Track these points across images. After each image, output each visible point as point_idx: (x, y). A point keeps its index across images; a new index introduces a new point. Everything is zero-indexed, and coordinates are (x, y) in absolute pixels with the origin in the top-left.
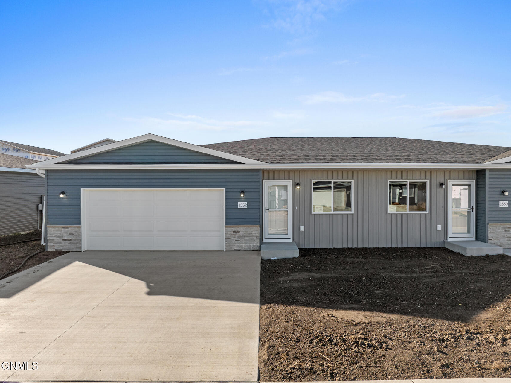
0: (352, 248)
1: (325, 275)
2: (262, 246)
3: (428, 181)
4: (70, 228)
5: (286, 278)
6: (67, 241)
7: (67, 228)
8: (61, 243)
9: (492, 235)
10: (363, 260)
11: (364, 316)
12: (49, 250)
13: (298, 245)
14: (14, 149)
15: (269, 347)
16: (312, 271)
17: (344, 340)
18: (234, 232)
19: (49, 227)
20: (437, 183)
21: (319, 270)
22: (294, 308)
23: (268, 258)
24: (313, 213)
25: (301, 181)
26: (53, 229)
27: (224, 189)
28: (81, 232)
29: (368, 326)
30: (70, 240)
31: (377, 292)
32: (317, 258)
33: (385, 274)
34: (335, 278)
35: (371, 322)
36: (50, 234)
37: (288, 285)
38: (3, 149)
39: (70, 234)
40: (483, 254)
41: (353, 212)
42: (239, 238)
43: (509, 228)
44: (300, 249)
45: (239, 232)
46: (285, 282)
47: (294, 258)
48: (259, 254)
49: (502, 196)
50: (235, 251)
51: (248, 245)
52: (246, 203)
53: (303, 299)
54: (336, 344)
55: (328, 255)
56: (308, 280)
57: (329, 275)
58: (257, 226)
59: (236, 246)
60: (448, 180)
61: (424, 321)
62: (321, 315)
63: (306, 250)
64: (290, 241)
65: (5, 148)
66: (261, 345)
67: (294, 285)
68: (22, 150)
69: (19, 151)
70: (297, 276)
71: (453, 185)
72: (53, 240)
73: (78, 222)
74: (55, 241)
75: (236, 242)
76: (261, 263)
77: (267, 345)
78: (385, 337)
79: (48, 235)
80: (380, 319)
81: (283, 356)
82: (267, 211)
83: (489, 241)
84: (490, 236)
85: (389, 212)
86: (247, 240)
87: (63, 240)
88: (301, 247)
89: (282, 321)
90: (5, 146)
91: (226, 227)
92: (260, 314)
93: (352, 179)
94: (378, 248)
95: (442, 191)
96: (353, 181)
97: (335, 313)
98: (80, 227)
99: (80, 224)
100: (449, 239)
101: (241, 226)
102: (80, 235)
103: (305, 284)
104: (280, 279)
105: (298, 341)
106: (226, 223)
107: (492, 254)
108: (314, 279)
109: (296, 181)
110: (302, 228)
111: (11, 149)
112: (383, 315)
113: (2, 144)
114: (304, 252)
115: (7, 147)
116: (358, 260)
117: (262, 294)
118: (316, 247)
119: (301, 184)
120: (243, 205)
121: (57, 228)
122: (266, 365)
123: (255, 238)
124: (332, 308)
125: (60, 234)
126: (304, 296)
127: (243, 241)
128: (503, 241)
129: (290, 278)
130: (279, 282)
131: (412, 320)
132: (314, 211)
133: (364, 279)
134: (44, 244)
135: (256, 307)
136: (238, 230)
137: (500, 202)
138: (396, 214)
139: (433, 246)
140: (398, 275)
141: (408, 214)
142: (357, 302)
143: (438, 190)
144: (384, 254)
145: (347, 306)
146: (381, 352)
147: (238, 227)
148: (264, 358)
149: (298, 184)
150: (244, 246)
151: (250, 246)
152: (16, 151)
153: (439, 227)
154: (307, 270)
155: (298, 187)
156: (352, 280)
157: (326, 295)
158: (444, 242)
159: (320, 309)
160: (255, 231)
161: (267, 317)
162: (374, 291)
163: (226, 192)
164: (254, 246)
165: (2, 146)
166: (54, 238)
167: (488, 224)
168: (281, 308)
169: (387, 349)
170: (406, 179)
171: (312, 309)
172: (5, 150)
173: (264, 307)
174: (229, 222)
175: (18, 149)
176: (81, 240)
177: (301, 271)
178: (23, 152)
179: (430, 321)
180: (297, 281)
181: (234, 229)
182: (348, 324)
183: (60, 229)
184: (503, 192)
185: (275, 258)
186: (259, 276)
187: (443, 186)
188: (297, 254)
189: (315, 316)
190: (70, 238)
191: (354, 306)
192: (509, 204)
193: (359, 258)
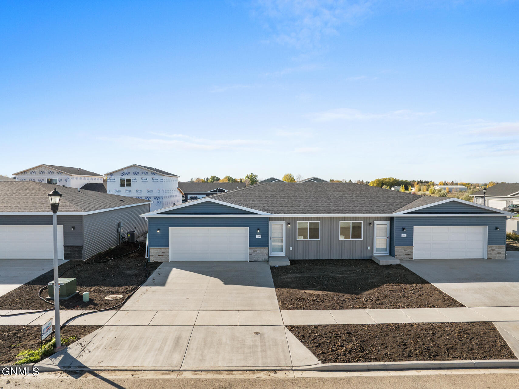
0: (319, 260)
1: (303, 275)
2: (269, 259)
3: (362, 222)
4: (162, 249)
5: (284, 277)
6: (161, 256)
7: (161, 249)
8: (157, 257)
9: (397, 253)
10: (323, 267)
11: (317, 292)
12: (150, 261)
13: (289, 259)
14: (58, 172)
15: (282, 302)
16: (297, 273)
17: (308, 300)
18: (254, 251)
19: (151, 248)
20: (368, 223)
21: (300, 272)
22: (289, 289)
23: (274, 266)
24: (297, 240)
25: (290, 222)
26: (153, 250)
27: (248, 227)
28: (169, 251)
29: (318, 296)
30: (163, 256)
31: (326, 283)
32: (299, 266)
33: (332, 275)
34: (308, 276)
35: (320, 294)
36: (151, 252)
37: (286, 280)
38: (49, 172)
39: (163, 252)
40: (389, 263)
41: (320, 239)
42: (256, 254)
43: (407, 249)
44: (290, 260)
45: (256, 251)
46: (284, 278)
47: (287, 266)
48: (268, 264)
49: (403, 231)
50: (255, 261)
51: (262, 258)
52: (261, 235)
53: (293, 286)
54: (305, 301)
55: (305, 264)
56: (295, 278)
57: (305, 275)
58: (266, 248)
59: (255, 259)
60: (374, 221)
61: (341, 294)
62: (300, 292)
63: (293, 260)
64: (285, 255)
65: (50, 172)
66: (279, 301)
67: (289, 280)
68: (65, 173)
69: (61, 174)
70: (290, 275)
71: (377, 224)
72: (153, 255)
73: (167, 245)
74: (154, 256)
75: (255, 257)
76: (271, 269)
77: (281, 301)
78: (324, 299)
79: (150, 253)
80: (323, 293)
81: (287, 304)
82: (272, 239)
83: (396, 256)
84: (396, 254)
85: (340, 239)
86: (261, 256)
87: (159, 256)
88: (291, 259)
89: (285, 294)
90: (50, 170)
91: (249, 248)
92: (276, 292)
93: (319, 221)
94: (334, 260)
95: (371, 228)
96: (320, 222)
97: (306, 291)
98: (168, 249)
99: (168, 247)
100: (374, 255)
101: (257, 248)
102: (168, 253)
103: (293, 279)
104: (282, 277)
105: (292, 300)
106: (250, 246)
107: (394, 264)
108: (297, 277)
109: (288, 222)
110: (291, 248)
111: (55, 172)
112: (325, 292)
113: (48, 168)
114: (293, 262)
115: (52, 170)
116: (321, 267)
117: (275, 284)
118: (299, 259)
119: (291, 224)
120: (259, 236)
121: (155, 249)
122: (281, 306)
123: (265, 254)
124: (305, 289)
125: (157, 252)
126: (293, 285)
127: (258, 256)
128: (403, 256)
129: (286, 277)
130: (282, 279)
131: (336, 294)
132: (298, 239)
133: (321, 277)
134: (147, 258)
135: (273, 289)
136: (256, 250)
137: (402, 234)
138: (344, 240)
139: (365, 259)
140: (338, 275)
141: (351, 240)
142: (316, 287)
143: (368, 226)
144: (335, 263)
145: (311, 289)
146: (321, 303)
147: (256, 248)
148: (280, 305)
149: (289, 224)
150: (260, 259)
151: (263, 259)
152: (59, 173)
153: (369, 248)
154: (294, 273)
155: (289, 225)
156: (315, 278)
157: (303, 284)
158: (372, 256)
159: (300, 290)
160: (265, 250)
161: (279, 293)
162: (324, 282)
163: (249, 229)
164: (265, 259)
165: (48, 169)
166: (154, 255)
167: (395, 247)
168: (284, 290)
169: (323, 302)
170: (350, 221)
171: (297, 290)
172: (50, 173)
173: (277, 289)
174: (251, 246)
175: (61, 172)
176: (169, 255)
177: (291, 273)
178: (64, 175)
179: (343, 294)
180: (290, 278)
181: (254, 250)
182: (310, 295)
183: (157, 249)
184: (404, 229)
185: (277, 266)
186: (271, 275)
187: (371, 225)
188: (288, 263)
189: (298, 292)
190: (163, 254)
191: (314, 288)
192: (407, 236)
193: (321, 266)
